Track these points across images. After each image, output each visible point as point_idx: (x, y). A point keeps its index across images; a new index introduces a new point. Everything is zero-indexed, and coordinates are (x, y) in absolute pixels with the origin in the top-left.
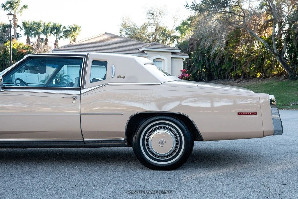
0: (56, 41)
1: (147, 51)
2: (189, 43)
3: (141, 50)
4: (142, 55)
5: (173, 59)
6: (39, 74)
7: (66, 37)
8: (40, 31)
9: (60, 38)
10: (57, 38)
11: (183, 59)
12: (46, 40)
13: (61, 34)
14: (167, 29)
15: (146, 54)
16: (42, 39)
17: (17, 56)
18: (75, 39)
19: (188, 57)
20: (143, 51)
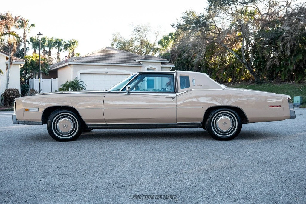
0: (58, 53)
1: (142, 62)
2: (171, 54)
3: (137, 61)
4: (138, 65)
5: (162, 68)
6: (52, 79)
7: (66, 50)
8: (46, 45)
9: (61, 51)
10: (58, 51)
11: (170, 68)
12: (50, 52)
13: (62, 47)
14: (150, 43)
15: (142, 64)
16: (47, 51)
17: (35, 66)
18: (73, 51)
19: (174, 66)
20: (139, 62)
